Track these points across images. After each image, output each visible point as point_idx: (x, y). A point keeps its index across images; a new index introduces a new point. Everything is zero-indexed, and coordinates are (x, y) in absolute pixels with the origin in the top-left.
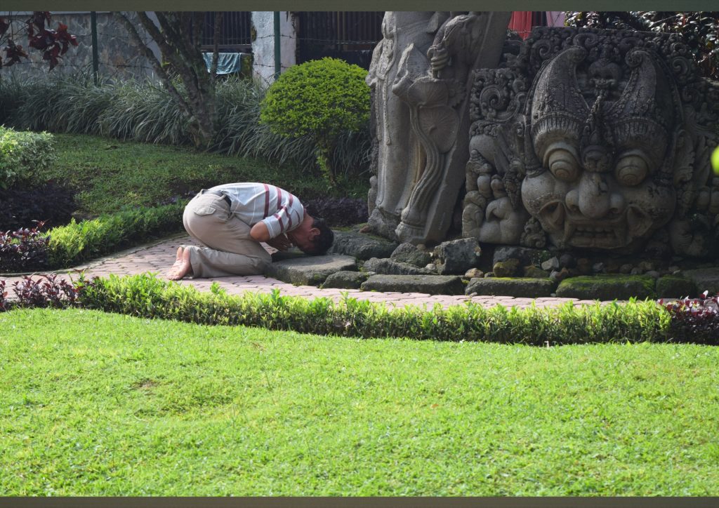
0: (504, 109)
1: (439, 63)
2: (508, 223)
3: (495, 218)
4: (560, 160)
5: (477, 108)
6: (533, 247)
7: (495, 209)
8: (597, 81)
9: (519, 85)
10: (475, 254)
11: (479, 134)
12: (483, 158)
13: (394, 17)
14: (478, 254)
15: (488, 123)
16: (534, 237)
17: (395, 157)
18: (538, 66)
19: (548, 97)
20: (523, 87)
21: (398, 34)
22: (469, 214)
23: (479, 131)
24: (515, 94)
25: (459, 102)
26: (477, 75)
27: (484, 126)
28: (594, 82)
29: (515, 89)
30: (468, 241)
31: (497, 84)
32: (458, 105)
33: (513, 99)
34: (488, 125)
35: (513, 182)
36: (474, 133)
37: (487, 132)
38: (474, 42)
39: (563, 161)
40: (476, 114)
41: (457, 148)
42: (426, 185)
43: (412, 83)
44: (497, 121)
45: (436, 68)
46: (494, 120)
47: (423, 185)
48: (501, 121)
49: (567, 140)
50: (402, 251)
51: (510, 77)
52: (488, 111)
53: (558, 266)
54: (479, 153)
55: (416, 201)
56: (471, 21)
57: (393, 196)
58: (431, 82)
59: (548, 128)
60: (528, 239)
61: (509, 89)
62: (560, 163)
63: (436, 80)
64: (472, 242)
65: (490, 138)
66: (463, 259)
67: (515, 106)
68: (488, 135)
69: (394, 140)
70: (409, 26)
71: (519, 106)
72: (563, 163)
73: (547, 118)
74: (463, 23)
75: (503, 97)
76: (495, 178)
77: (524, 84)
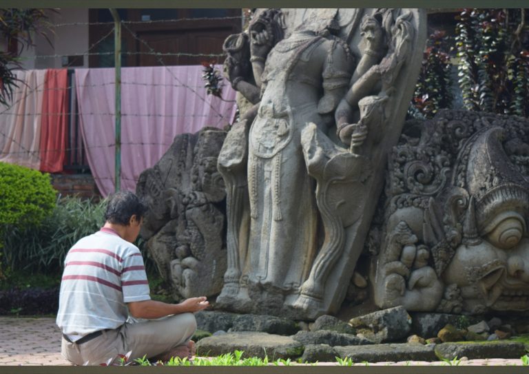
0: (430, 183)
1: (359, 139)
2: (434, 290)
3: (418, 286)
4: (512, 228)
5: (402, 182)
6: (452, 312)
7: (422, 278)
8: (518, 158)
9: (443, 162)
10: (408, 322)
11: (408, 206)
12: (411, 229)
13: (286, 97)
14: (410, 321)
15: (416, 196)
16: (456, 303)
17: (286, 232)
18: (456, 144)
19: (495, 170)
20: (447, 163)
21: (294, 113)
22: (394, 284)
23: (408, 203)
24: (440, 169)
25: (366, 178)
26: (399, 152)
27: (413, 199)
28: (515, 158)
29: (440, 165)
30: (399, 309)
31: (421, 159)
32: (365, 180)
33: (439, 174)
34: (417, 198)
35: (448, 251)
36: (401, 205)
37: (417, 205)
38: (386, 121)
39: (516, 228)
40: (402, 188)
41: (362, 222)
42: (331, 259)
43: (329, 159)
44: (424, 194)
45: (357, 144)
46: (421, 193)
47: (329, 258)
48: (428, 194)
49: (517, 209)
50: (326, 322)
51: (430, 153)
52: (414, 185)
53: (488, 329)
54: (407, 225)
55: (321, 274)
56: (385, 102)
57: (282, 271)
58: (353, 157)
59: (503, 197)
60: (449, 305)
61: (434, 164)
62: (514, 230)
63: (356, 156)
64: (402, 310)
65: (419, 210)
66: (399, 327)
67: (441, 180)
68: (418, 207)
69: (286, 216)
70: (303, 106)
71: (445, 180)
72: (517, 230)
73: (501, 189)
74: (380, 103)
75: (430, 171)
76: (421, 248)
77: (448, 160)
